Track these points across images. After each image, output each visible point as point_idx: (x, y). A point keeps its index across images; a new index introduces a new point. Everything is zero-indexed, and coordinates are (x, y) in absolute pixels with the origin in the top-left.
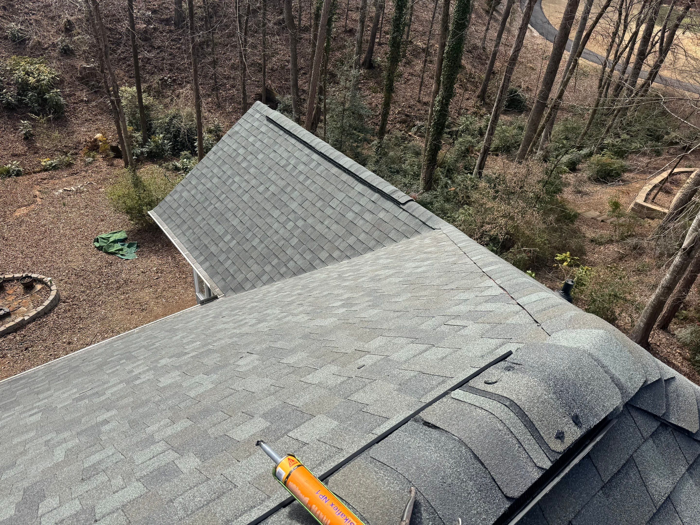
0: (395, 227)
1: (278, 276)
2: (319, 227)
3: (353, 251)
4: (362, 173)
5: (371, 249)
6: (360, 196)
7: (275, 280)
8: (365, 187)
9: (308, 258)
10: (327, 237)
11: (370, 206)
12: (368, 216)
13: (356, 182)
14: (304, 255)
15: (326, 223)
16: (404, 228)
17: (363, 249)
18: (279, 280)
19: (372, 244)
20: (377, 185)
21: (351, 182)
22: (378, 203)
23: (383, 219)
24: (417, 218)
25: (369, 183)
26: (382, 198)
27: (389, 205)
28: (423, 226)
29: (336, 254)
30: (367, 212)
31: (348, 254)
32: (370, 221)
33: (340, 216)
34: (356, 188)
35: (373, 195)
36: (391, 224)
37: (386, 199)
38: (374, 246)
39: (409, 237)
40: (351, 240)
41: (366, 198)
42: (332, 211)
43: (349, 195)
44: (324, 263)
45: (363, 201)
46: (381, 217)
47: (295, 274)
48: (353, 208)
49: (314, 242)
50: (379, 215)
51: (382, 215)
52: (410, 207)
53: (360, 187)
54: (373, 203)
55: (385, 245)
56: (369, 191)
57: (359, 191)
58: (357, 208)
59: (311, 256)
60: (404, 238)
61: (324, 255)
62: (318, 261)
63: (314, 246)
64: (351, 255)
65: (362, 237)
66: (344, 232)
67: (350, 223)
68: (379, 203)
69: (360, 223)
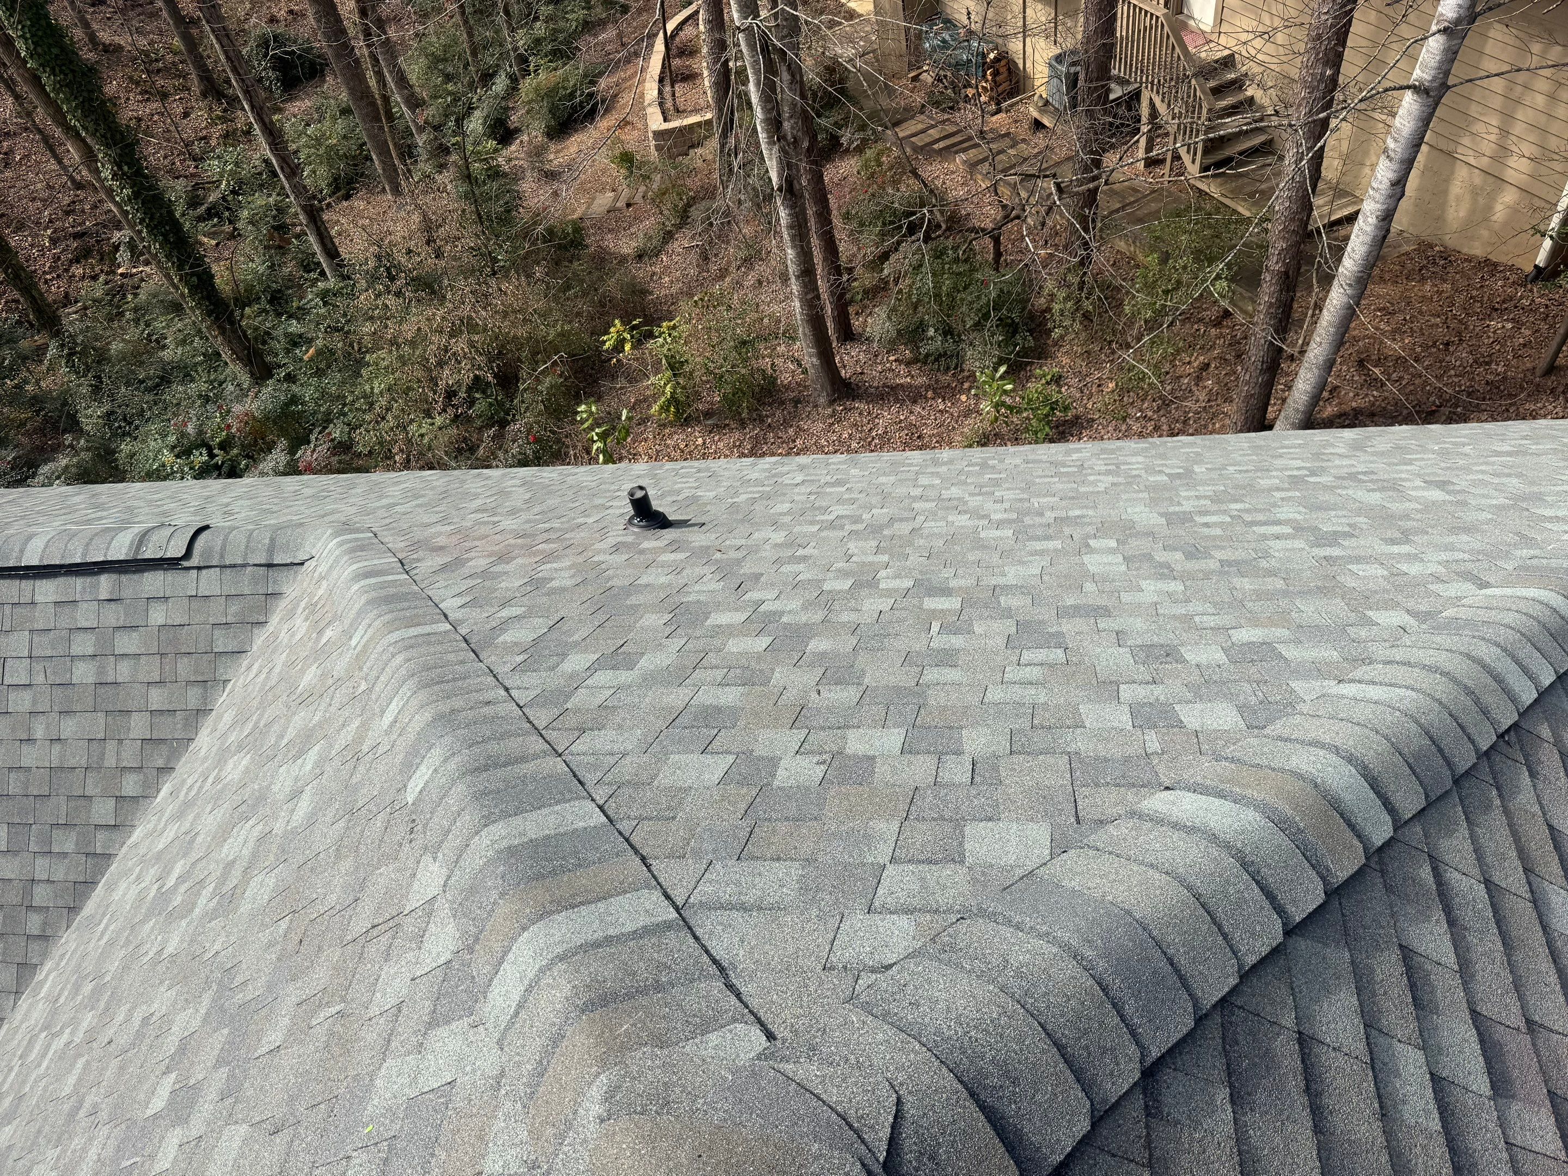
0: (211, 620)
1: (35, 946)
2: (29, 757)
3: (164, 749)
4: (22, 551)
5: (202, 712)
6: (67, 609)
7: (34, 961)
8: (61, 581)
9: (69, 847)
10: (72, 762)
11: (113, 615)
12: (127, 643)
13: (26, 585)
14: (56, 849)
15: (39, 732)
16: (233, 609)
17: (185, 725)
18: (45, 955)
19: (193, 697)
20: (84, 555)
21: (15, 592)
22: (124, 595)
23: (170, 622)
24: (244, 566)
25: (61, 566)
26: (124, 578)
27: (153, 582)
28: (271, 572)
29: (130, 785)
30: (117, 635)
31: (160, 763)
32: (143, 650)
33: (58, 692)
34: (39, 598)
35: (96, 586)
36: (197, 621)
37: (134, 572)
38: (205, 698)
39: (262, 619)
40: (138, 726)
41: (85, 605)
42: (27, 695)
43: (36, 627)
44: (119, 827)
45: (85, 616)
46: (161, 621)
47: (73, 910)
48: (76, 650)
49: (53, 800)
50: (151, 622)
51: (158, 616)
52: (208, 552)
53: (47, 590)
54: (113, 605)
55: (224, 677)
56: (79, 583)
57: (52, 598)
58: (84, 645)
59: (73, 835)
60: (256, 631)
61: (103, 811)
62: (101, 836)
63: (59, 808)
64: (168, 760)
65: (157, 698)
66: (102, 721)
67: (101, 690)
68: (127, 593)
69: (124, 671)
